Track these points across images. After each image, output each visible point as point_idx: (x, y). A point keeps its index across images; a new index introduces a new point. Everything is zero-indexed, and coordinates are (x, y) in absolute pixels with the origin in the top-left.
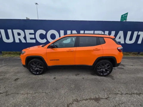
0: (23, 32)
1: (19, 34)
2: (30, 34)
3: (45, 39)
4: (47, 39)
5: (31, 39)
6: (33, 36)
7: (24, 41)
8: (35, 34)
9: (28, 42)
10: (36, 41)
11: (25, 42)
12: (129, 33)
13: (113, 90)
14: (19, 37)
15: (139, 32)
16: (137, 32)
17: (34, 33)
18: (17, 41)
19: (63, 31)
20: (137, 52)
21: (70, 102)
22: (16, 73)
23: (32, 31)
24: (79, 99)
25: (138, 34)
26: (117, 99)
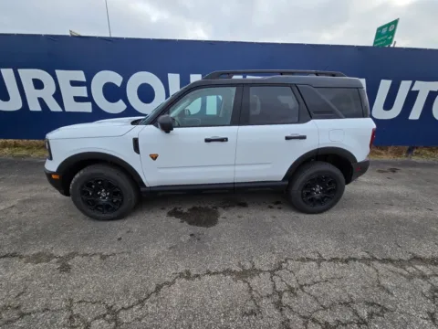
0: (51, 78)
1: (38, 84)
2: (74, 83)
3: (121, 101)
4: (126, 101)
5: (78, 99)
6: (82, 91)
7: (54, 106)
8: (88, 84)
9: (67, 110)
10: (95, 106)
11: (60, 110)
12: (385, 85)
13: (299, 250)
14: (40, 93)
15: (417, 83)
16: (410, 82)
17: (84, 80)
18: (35, 106)
19: (178, 76)
20: (407, 147)
21: (167, 279)
22: (24, 201)
23: (80, 75)
24: (194, 272)
25: (413, 89)
26: (302, 272)
